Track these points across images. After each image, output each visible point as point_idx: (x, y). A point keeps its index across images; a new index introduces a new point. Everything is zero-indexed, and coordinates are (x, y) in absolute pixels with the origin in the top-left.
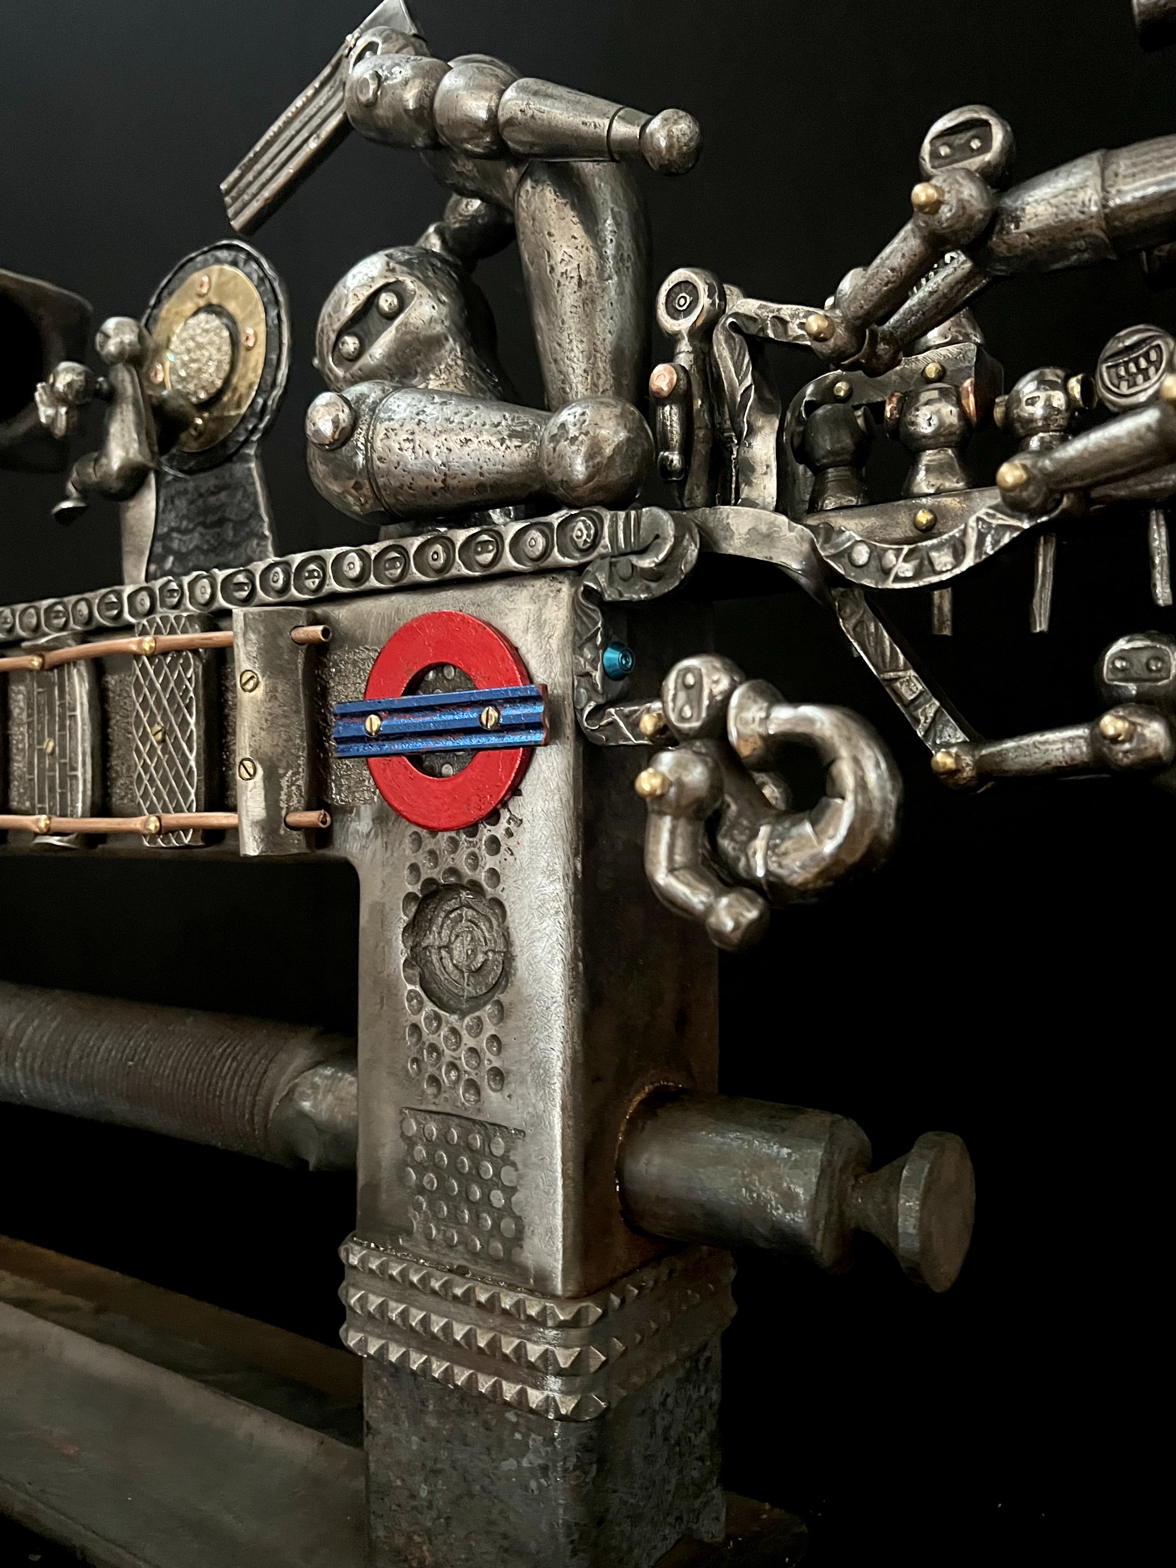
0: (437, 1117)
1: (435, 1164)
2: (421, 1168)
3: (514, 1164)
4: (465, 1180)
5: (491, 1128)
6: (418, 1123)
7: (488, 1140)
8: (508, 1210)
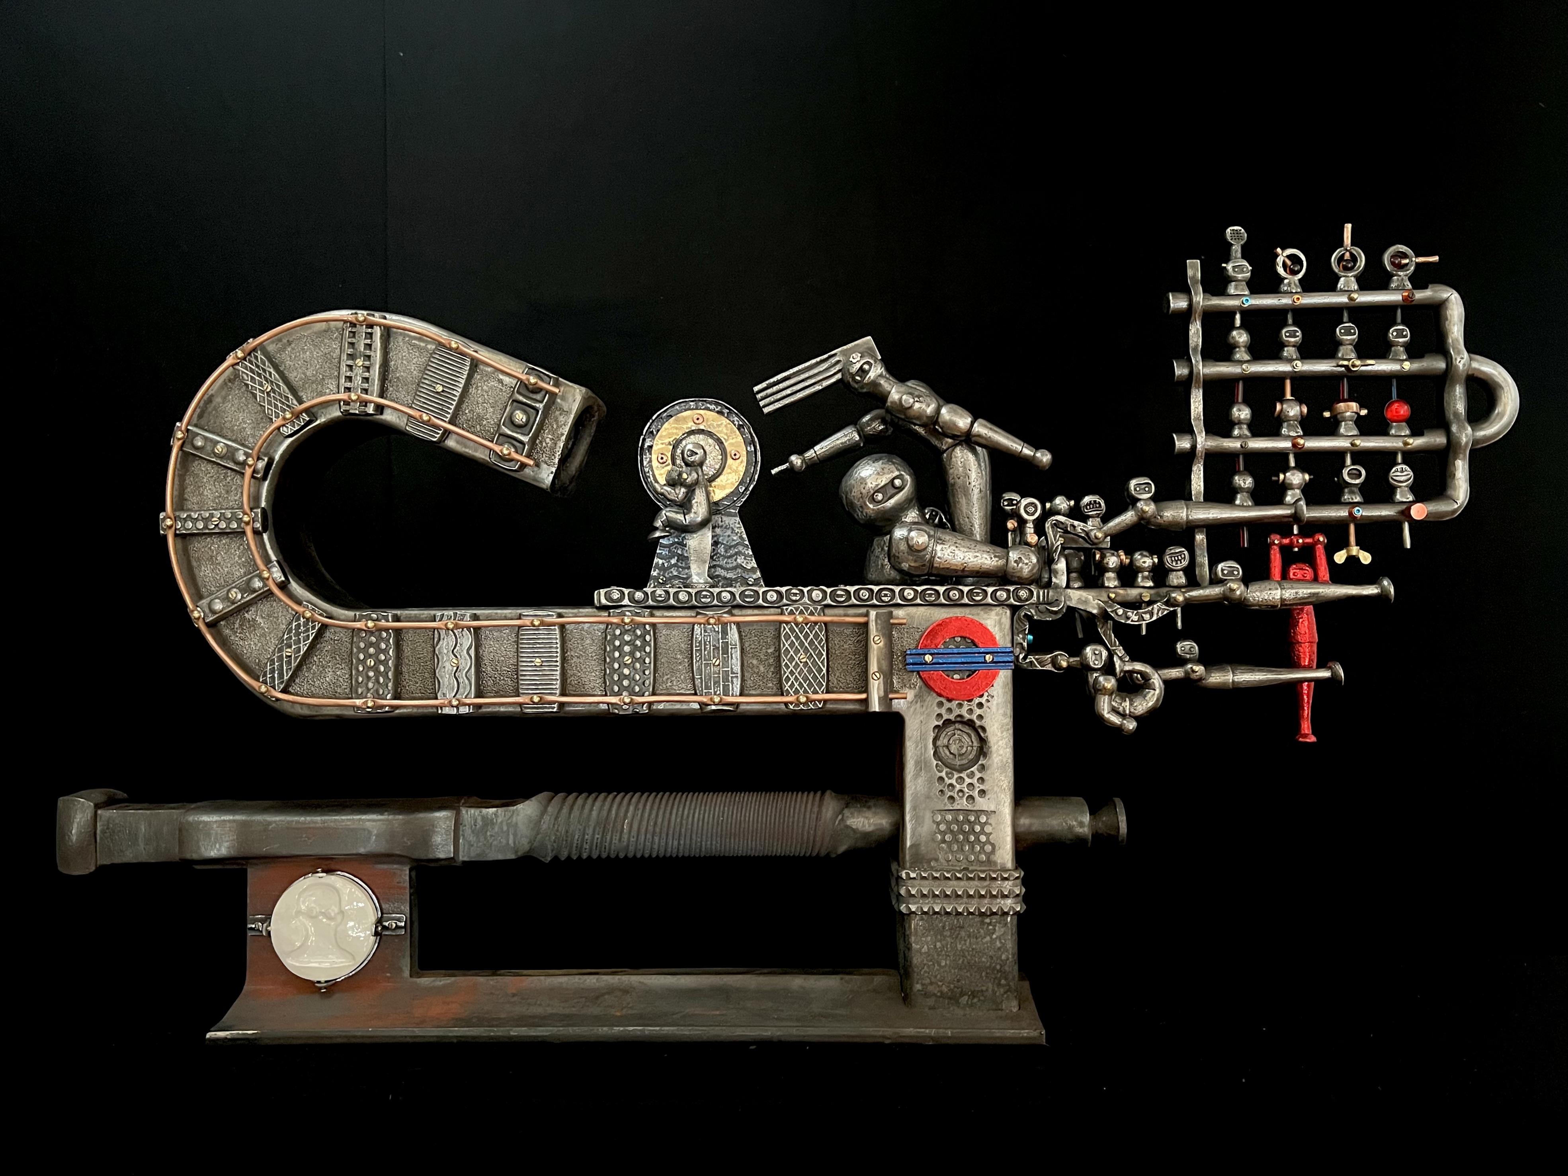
0: (952, 812)
1: (951, 830)
2: (943, 833)
3: (990, 824)
4: (966, 834)
5: (979, 813)
6: (942, 815)
7: (977, 818)
8: (988, 842)
